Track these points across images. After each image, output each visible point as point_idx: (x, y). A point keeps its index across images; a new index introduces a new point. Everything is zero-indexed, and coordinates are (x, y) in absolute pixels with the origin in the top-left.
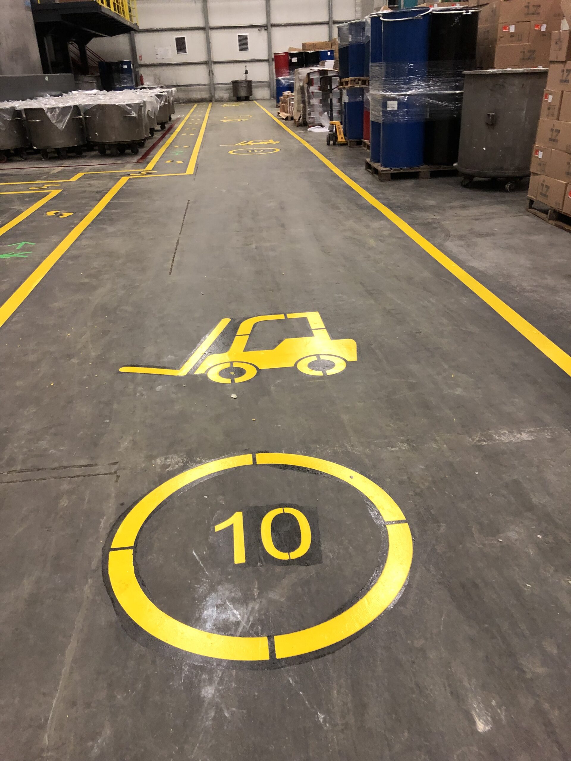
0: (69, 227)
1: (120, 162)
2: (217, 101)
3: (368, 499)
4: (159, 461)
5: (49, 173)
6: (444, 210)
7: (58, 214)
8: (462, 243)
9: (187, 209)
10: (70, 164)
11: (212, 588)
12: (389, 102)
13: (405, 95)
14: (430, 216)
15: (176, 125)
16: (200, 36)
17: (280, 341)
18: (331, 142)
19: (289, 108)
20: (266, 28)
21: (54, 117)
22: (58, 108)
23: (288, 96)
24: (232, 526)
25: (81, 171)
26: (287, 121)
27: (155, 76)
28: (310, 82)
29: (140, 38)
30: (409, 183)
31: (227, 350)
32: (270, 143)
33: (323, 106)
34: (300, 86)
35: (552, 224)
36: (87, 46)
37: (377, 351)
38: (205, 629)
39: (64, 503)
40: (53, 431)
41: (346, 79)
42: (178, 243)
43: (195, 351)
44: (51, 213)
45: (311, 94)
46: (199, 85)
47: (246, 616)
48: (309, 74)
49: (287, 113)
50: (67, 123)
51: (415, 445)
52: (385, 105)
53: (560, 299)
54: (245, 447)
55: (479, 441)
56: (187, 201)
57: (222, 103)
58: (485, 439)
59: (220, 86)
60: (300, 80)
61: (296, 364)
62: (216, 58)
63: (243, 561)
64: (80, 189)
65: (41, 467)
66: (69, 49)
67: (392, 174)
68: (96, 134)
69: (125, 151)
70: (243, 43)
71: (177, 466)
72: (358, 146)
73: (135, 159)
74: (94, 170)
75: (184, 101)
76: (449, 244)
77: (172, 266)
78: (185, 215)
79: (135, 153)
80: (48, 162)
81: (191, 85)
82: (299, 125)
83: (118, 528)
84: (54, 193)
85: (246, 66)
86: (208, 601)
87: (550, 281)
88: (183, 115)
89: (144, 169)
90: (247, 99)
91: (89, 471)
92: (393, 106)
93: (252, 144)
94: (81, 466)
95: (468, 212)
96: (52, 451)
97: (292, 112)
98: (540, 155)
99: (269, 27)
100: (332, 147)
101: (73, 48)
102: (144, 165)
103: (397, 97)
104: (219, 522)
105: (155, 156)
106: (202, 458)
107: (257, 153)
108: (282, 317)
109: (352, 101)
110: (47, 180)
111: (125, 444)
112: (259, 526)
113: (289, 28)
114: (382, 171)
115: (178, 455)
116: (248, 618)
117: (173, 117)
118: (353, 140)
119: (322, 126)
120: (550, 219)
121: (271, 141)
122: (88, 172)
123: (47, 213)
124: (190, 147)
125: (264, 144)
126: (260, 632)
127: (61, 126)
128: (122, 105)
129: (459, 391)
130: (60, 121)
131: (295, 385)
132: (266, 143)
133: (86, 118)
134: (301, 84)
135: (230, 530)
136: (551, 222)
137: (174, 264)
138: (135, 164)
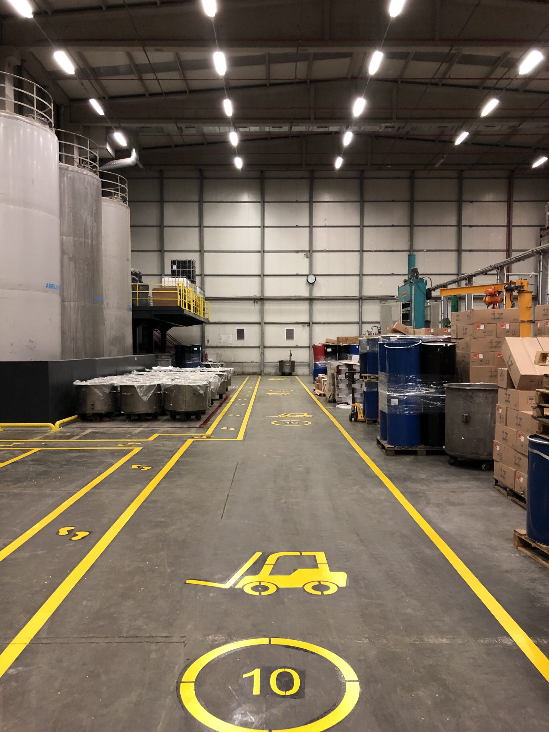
0: (149, 478)
1: (186, 426)
2: (265, 375)
3: (337, 668)
4: (210, 637)
5: (131, 433)
6: (430, 483)
7: (141, 468)
8: (438, 509)
9: (236, 469)
10: (148, 426)
11: (239, 705)
12: (392, 400)
13: (404, 396)
14: (418, 487)
15: (231, 395)
16: (256, 329)
17: (295, 570)
18: (353, 419)
19: (323, 387)
20: (308, 324)
21: (142, 393)
22: (146, 386)
23: (323, 378)
24: (253, 676)
25: (156, 432)
26: (320, 397)
27: (217, 355)
28: (339, 372)
29: (209, 329)
30: (408, 459)
31: (258, 573)
32: (304, 417)
33: (349, 390)
34: (331, 373)
35: (509, 499)
36: (168, 332)
37: (361, 581)
38: (234, 724)
39: (153, 656)
40: (145, 615)
41: (365, 375)
42: (228, 495)
43: (236, 572)
44: (135, 467)
45: (339, 380)
46: (252, 362)
47: (258, 720)
48: (338, 366)
49: (321, 390)
50: (151, 396)
51: (373, 640)
52: (389, 401)
53: (497, 555)
54: (265, 634)
55: (414, 641)
56: (237, 463)
57: (269, 376)
58: (418, 640)
59: (269, 364)
60: (331, 369)
61: (304, 586)
62: (267, 344)
63: (259, 693)
64: (156, 448)
65: (139, 636)
66: (154, 334)
67: (395, 451)
68: (171, 404)
69: (191, 417)
70: (290, 334)
71: (221, 641)
72: (374, 424)
73: (198, 424)
74: (167, 432)
75: (239, 374)
76: (428, 510)
77: (223, 512)
78: (234, 474)
79: (198, 419)
80: (130, 423)
81: (245, 362)
82: (330, 402)
83: (186, 671)
84: (137, 450)
85: (291, 351)
86: (236, 711)
87: (494, 542)
88: (237, 387)
89: (205, 433)
90: (290, 374)
91: (167, 640)
92: (395, 402)
93: (290, 416)
94: (163, 637)
95: (448, 485)
96: (145, 627)
97: (325, 390)
98: (498, 448)
99: (311, 323)
100: (354, 423)
101: (157, 333)
102: (205, 430)
103: (397, 396)
104: (246, 673)
105: (214, 423)
106: (237, 638)
107: (293, 424)
108: (298, 554)
109: (369, 390)
110: (131, 439)
111: (189, 627)
112: (270, 677)
113: (327, 325)
114: (388, 448)
115: (222, 635)
116: (259, 721)
117: (229, 388)
118: (370, 419)
119: (348, 404)
120: (508, 495)
121: (306, 415)
122: (161, 433)
123: (132, 466)
124: (241, 416)
125: (299, 417)
126: (264, 728)
127: (146, 398)
128: (193, 386)
129: (409, 611)
130: (146, 395)
131: (301, 599)
132: (301, 416)
133: (164, 393)
134: (332, 372)
135: (252, 677)
136: (509, 497)
137: (225, 511)
138: (198, 429)
